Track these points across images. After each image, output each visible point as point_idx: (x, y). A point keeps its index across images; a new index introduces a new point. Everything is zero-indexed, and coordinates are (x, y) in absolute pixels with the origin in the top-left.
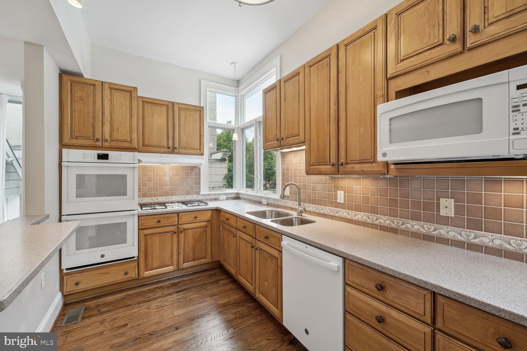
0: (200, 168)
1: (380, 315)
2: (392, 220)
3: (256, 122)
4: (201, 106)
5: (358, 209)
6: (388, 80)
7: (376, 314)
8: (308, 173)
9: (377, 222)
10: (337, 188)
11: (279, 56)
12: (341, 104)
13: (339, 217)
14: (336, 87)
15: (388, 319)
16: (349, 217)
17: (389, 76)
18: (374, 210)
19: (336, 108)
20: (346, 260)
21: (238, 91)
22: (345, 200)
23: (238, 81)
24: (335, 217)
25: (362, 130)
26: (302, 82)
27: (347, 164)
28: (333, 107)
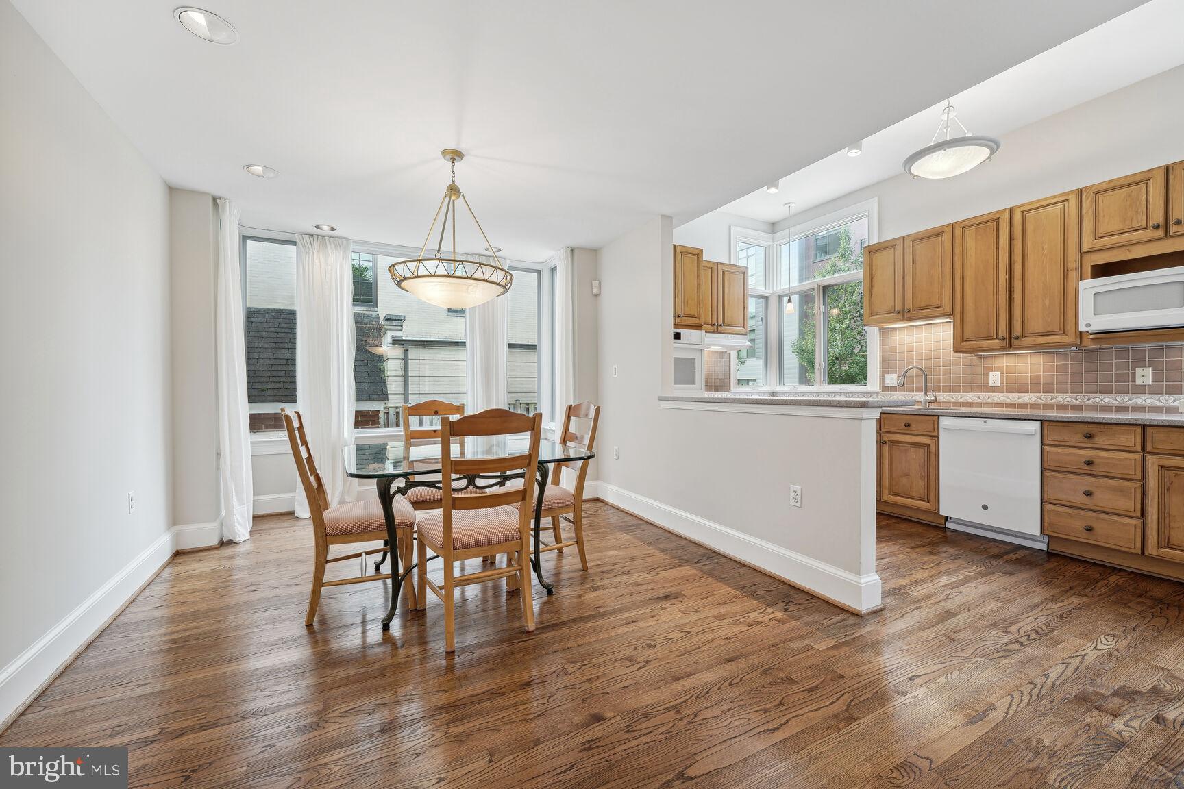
0: (730, 354)
1: (1087, 459)
2: (1075, 396)
3: (819, 286)
4: (732, 263)
5: (1023, 390)
6: (1082, 254)
7: (1084, 460)
8: (957, 351)
9: (1053, 402)
10: (988, 369)
11: (876, 199)
12: (1016, 273)
13: (992, 403)
14: (1007, 255)
15: (1097, 461)
16: (1008, 401)
17: (1083, 250)
18: (1049, 390)
19: (1008, 277)
20: (1042, 421)
21: (773, 239)
22: (1002, 382)
23: (773, 224)
24: (986, 403)
25: (1047, 302)
26: (948, 245)
27: (1024, 336)
28: (1003, 277)
